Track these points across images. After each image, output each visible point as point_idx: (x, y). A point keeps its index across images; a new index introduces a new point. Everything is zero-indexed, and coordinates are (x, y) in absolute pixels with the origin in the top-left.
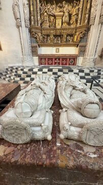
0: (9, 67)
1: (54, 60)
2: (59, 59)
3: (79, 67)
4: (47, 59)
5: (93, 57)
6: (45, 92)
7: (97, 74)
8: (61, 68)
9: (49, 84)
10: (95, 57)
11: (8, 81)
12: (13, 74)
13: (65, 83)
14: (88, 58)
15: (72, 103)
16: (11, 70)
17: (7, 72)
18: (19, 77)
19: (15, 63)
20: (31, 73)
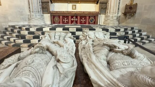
0: (10, 26)
1: (70, 17)
2: (77, 17)
3: (101, 26)
4: (61, 17)
5: (116, 15)
6: (58, 57)
7: (124, 33)
8: (80, 27)
9: (65, 46)
10: (119, 15)
11: (6, 44)
12: (14, 35)
13: (90, 42)
14: (111, 15)
15: (118, 79)
16: (12, 30)
17: (5, 33)
18: (22, 38)
19: (18, 22)
20: (40, 33)
